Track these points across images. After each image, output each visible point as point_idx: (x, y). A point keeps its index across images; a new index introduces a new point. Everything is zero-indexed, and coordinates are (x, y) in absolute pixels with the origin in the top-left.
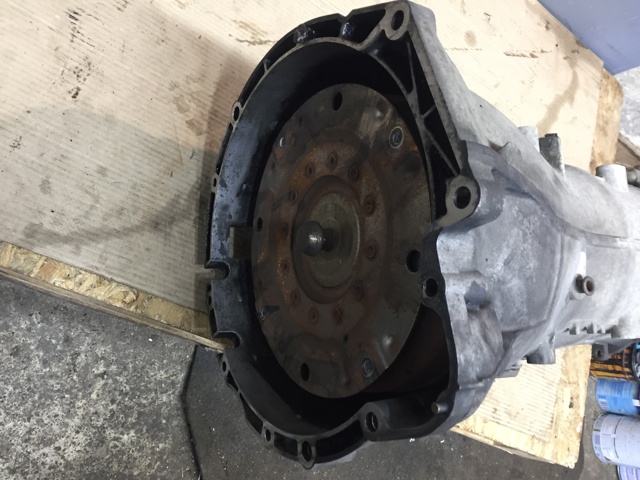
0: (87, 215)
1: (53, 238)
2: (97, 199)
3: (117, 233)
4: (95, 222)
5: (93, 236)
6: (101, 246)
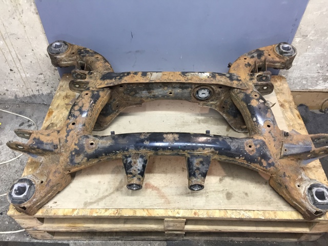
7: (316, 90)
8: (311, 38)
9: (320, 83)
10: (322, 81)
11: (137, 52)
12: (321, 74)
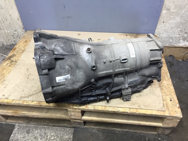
0: (30, 93)
1: (24, 97)
2: (31, 90)
3: (35, 94)
4: (31, 93)
5: (31, 95)
6: (32, 96)
7: (179, 46)
8: (173, 11)
9: (181, 42)
10: (182, 40)
12: (181, 36)
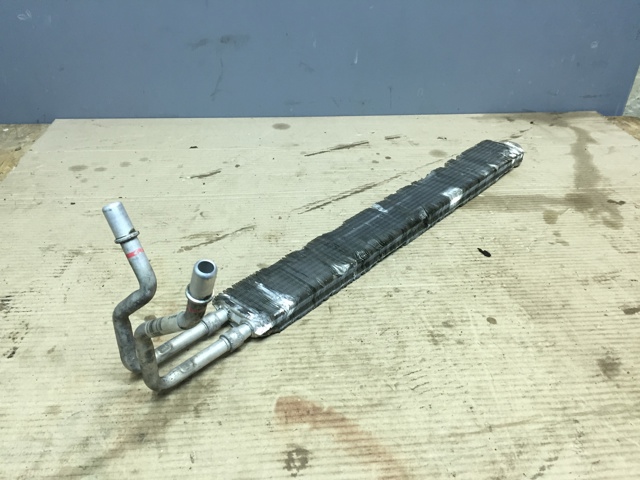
11: (225, 40)
